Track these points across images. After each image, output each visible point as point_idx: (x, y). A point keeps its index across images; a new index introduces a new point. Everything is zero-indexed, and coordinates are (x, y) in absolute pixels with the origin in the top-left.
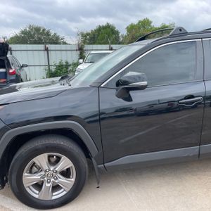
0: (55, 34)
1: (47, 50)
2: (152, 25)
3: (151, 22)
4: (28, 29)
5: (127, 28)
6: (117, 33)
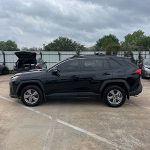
0: (75, 42)
1: (59, 54)
2: (144, 34)
3: (143, 33)
4: (58, 39)
5: (125, 37)
6: (117, 40)
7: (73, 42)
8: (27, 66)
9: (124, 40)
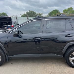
0: (37, 13)
1: (28, 19)
2: (73, 9)
4: (29, 12)
6: (59, 12)
7: (36, 13)
8: (6, 26)
9: (63, 12)
